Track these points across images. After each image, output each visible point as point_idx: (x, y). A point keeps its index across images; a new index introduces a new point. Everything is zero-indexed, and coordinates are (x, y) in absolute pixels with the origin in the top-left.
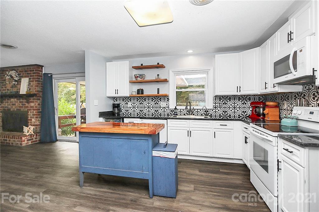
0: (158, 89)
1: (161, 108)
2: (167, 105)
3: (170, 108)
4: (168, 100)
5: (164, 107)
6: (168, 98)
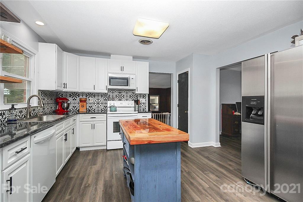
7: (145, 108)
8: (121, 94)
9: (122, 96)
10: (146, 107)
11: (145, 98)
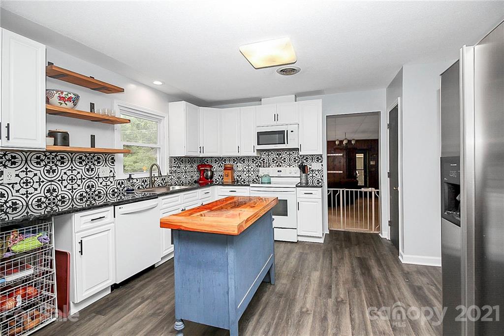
0: (93, 137)
1: (101, 180)
2: (111, 171)
3: (116, 178)
4: (113, 163)
5: (106, 178)
6: (112, 159)
7: (322, 179)
8: (280, 156)
9: (283, 160)
10: (323, 176)
11: (321, 162)
